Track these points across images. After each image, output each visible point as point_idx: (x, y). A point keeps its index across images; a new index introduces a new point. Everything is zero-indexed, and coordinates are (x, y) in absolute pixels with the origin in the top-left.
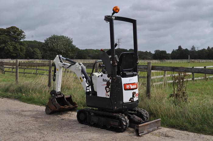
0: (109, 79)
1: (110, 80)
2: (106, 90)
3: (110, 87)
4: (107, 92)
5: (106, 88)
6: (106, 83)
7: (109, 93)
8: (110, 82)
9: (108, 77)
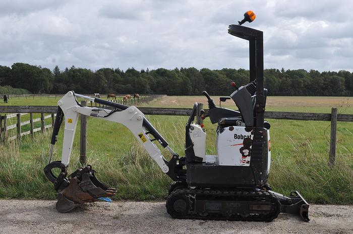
0: (250, 134)
1: (252, 136)
2: (243, 154)
3: (251, 147)
4: (244, 156)
5: (241, 150)
6: (242, 141)
7: (248, 159)
8: (252, 139)
9: (247, 130)
